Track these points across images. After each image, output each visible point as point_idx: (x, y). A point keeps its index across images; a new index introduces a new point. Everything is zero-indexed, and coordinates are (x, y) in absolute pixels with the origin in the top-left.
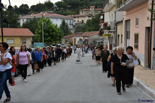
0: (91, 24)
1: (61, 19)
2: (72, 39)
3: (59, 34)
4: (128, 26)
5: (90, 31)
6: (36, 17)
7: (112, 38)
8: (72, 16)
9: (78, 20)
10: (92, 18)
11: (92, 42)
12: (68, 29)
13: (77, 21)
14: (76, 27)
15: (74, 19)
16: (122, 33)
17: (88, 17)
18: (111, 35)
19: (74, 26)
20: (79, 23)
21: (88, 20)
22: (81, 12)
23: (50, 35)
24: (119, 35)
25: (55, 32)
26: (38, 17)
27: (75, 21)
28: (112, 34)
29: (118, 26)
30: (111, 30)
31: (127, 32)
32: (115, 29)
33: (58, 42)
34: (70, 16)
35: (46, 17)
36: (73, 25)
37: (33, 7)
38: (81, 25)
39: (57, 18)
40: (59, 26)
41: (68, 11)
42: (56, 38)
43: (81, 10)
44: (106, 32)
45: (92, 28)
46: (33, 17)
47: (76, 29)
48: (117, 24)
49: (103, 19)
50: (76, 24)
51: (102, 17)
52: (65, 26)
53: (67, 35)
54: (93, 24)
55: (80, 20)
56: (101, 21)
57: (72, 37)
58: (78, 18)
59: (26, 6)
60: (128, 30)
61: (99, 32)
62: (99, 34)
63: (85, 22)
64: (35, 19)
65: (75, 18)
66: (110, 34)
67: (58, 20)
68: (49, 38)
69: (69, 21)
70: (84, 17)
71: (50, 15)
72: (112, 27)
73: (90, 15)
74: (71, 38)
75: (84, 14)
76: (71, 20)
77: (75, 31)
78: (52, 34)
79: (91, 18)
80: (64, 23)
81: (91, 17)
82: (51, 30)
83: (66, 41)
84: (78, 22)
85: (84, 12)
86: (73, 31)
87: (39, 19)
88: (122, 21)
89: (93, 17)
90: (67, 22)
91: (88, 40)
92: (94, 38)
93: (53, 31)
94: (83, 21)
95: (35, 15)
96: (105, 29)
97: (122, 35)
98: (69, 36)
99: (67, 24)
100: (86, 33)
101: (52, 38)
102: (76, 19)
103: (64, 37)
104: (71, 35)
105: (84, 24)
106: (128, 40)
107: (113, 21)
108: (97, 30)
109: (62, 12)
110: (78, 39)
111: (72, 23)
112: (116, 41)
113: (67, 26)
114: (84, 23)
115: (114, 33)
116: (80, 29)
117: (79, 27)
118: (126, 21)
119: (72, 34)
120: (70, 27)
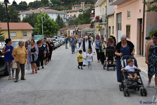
0: (82, 18)
1: (56, 14)
2: (67, 32)
3: (56, 27)
4: (119, 19)
5: (82, 24)
6: (35, 13)
7: (103, 29)
8: (66, 11)
10: (83, 13)
11: (84, 33)
12: (62, 22)
13: (70, 16)
15: (68, 14)
16: (113, 25)
17: (80, 12)
18: (102, 27)
20: (71, 17)
21: (79, 15)
22: (73, 8)
23: (48, 28)
24: (110, 27)
25: (52, 25)
26: (36, 12)
27: (68, 15)
28: (103, 26)
29: (109, 19)
30: (103, 23)
31: (118, 24)
32: (106, 21)
33: (55, 34)
34: (64, 11)
35: (43, 12)
36: (67, 19)
37: (31, 4)
38: (74, 19)
39: (52, 13)
40: (55, 20)
41: (62, 7)
42: (53, 31)
43: (73, 6)
44: (97, 24)
45: (84, 21)
46: (32, 13)
47: (70, 22)
48: (108, 17)
49: (94, 13)
50: (69, 18)
51: (92, 12)
52: (60, 20)
53: (62, 28)
54: (84, 18)
55: (73, 14)
56: (92, 15)
57: (66, 29)
58: (71, 13)
59: (25, 2)
60: (119, 22)
61: (91, 25)
62: (90, 27)
63: (77, 16)
64: (33, 14)
65: (68, 13)
66: (101, 26)
67: (54, 15)
68: (47, 31)
69: (63, 15)
70: (76, 11)
71: (46, 11)
72: (104, 20)
73: (81, 10)
74: (65, 31)
75: (76, 9)
76: (64, 15)
77: (68, 24)
78: (50, 27)
79: (82, 13)
80: (59, 18)
81: (82, 12)
82: (49, 24)
83: (61, 33)
85: (76, 8)
87: (37, 14)
88: (113, 14)
89: (84, 11)
90: (62, 16)
91: (80, 32)
92: (86, 29)
93: (51, 25)
94: (75, 15)
95: (33, 11)
96: (97, 22)
97: (113, 27)
98: (64, 29)
99: (61, 18)
100: (79, 26)
101: (50, 30)
102: (69, 14)
103: (60, 29)
105: (76, 18)
106: (119, 31)
107: (104, 14)
108: (88, 23)
109: (56, 8)
110: (71, 31)
111: (65, 17)
112: (107, 32)
113: (62, 20)
115: (105, 25)
116: (73, 22)
118: (117, 14)
120: (65, 21)
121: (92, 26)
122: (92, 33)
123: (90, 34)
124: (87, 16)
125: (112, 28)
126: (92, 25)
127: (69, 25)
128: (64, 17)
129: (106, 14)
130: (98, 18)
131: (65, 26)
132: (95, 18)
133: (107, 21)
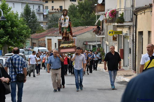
0: (78, 14)
1: (22, 3)
2: (45, 40)
3: (24, 31)
9: (53, 7)
11: (81, 45)
12: (35, 21)
13: (50, 8)
14: (50, 19)
15: (46, 5)
16: (150, 27)
18: (121, 32)
19: (45, 17)
20: (54, 11)
23: (7, 33)
25: (17, 26)
27: (47, 7)
36: (44, 15)
38: (59, 15)
42: (18, 38)
45: (80, 21)
48: (136, 12)
49: (103, 5)
50: (50, 13)
51: (100, 1)
52: (30, 16)
53: (34, 32)
56: (98, 8)
57: (44, 36)
58: (53, 2)
62: (94, 31)
65: (47, 2)
68: (6, 38)
69: (36, 7)
74: (42, 39)
76: (39, 7)
77: (47, 26)
78: (12, 31)
79: (76, 3)
81: (75, 1)
82: (9, 24)
83: (33, 44)
84: (52, 10)
88: (151, 6)
90: (34, 9)
92: (84, 38)
93: (13, 25)
94: (61, 7)
97: (149, 32)
98: (38, 34)
99: (33, 12)
101: (11, 37)
102: (50, 5)
104: (42, 33)
108: (91, 23)
110: (55, 40)
111: (41, 11)
113: (34, 16)
117: (55, 19)
119: (44, 30)
120: (40, 18)
122: (99, 45)
123: (94, 46)
124: (87, 9)
125: (145, 34)
126: (98, 27)
127: (49, 27)
129: (133, 6)
130: (114, 13)
131: (41, 30)
132: (107, 15)
133: (134, 20)
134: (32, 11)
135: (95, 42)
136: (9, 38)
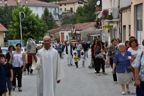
0: (83, 13)
2: (59, 34)
3: (42, 28)
4: (138, 13)
5: (82, 22)
6: (8, 5)
7: (115, 30)
8: (58, 2)
9: (65, 9)
10: (84, 5)
11: (86, 37)
12: (52, 20)
13: (63, 9)
14: (63, 18)
15: (60, 7)
16: (130, 22)
17: (79, 3)
18: (112, 26)
19: (60, 16)
20: (66, 12)
21: (78, 8)
23: (29, 30)
24: (125, 26)
25: (36, 24)
26: (11, 5)
27: (61, 9)
28: (115, 25)
29: (123, 14)
30: (113, 20)
31: (138, 21)
32: (118, 18)
33: (41, 38)
34: (54, 3)
35: (22, 4)
36: (59, 15)
38: (70, 15)
39: (37, 6)
40: (40, 16)
42: (38, 33)
44: (105, 23)
45: (85, 18)
46: (4, 5)
47: (63, 20)
48: (121, 11)
49: (100, 6)
50: (63, 13)
51: (98, 3)
52: (48, 16)
53: (52, 28)
54: (86, 12)
55: (68, 7)
56: (97, 9)
57: (59, 31)
58: (65, 5)
60: (138, 19)
62: (95, 26)
63: (75, 10)
64: (6, 7)
65: (61, 5)
66: (111, 24)
67: (38, 8)
68: (29, 33)
69: (53, 9)
70: (74, 3)
72: (115, 15)
74: (57, 33)
76: (55, 9)
77: (61, 23)
78: (33, 28)
79: (82, 5)
80: (46, 13)
81: (82, 3)
82: (31, 23)
83: (51, 37)
84: (65, 11)
86: (59, 23)
87: (12, 7)
88: (130, 7)
89: (86, 3)
90: (51, 11)
91: (80, 34)
92: (88, 31)
93: (34, 23)
94: (71, 9)
95: (6, 2)
96: (105, 18)
97: (130, 26)
98: (55, 30)
99: (51, 13)
100: (77, 26)
101: (33, 33)
102: (63, 7)
103: (49, 31)
104: (57, 29)
105: (73, 14)
106: (139, 32)
107: (116, 6)
108: (92, 20)
110: (66, 33)
111: (57, 12)
112: (121, 34)
113: (51, 16)
114: (74, 12)
115: (117, 23)
116: (69, 20)
117: (67, 18)
118: (136, 6)
119: (59, 27)
120: (56, 18)
121: (98, 26)
122: (99, 36)
123: (95, 37)
124: (90, 10)
125: (127, 27)
126: (97, 23)
127: (63, 24)
128: (55, 12)
129: (119, 7)
130: (106, 12)
131: (57, 26)
132: (101, 13)
133: (120, 17)
134: (49, 13)
135: (96, 34)
136: (31, 33)
